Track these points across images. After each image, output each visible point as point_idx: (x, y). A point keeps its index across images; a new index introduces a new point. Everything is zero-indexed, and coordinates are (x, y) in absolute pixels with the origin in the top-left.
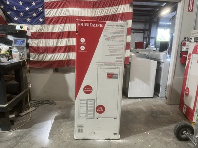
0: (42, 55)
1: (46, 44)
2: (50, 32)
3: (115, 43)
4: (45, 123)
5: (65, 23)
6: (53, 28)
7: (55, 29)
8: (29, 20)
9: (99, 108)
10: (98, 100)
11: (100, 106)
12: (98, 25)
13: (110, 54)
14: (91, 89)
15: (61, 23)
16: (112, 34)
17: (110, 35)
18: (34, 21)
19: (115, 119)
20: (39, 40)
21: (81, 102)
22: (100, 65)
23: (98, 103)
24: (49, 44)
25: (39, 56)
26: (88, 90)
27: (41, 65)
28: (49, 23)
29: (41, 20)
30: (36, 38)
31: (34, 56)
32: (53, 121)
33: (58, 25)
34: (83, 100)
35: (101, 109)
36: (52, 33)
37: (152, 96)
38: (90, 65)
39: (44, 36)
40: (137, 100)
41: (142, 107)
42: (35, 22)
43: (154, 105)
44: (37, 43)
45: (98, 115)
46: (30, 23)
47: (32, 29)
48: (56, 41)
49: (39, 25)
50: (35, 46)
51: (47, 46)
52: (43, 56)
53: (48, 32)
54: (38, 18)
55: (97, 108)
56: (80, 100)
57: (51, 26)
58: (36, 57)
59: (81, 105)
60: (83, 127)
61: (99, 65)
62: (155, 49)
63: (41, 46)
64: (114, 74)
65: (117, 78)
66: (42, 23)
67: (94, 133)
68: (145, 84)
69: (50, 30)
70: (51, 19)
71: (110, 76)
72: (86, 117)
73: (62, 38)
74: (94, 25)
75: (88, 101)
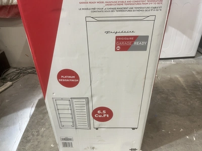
9: (99, 112)
10: (95, 99)
11: (101, 109)
14: (77, 77)
19: (133, 129)
21: (59, 102)
22: (94, 10)
23: (95, 104)
26: (69, 78)
34: (62, 99)
35: (103, 114)
37: (193, 55)
38: (63, 15)
40: (168, 63)
43: (198, 73)
45: (97, 123)
55: (95, 112)
56: (55, 100)
60: (70, 139)
61: (88, 13)
64: (135, 38)
67: (93, 148)
68: (185, 37)
71: (125, 43)
72: (74, 125)
75: (74, 100)
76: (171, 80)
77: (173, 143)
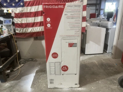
0: (25, 29)
1: (27, 21)
2: (29, 12)
3: (73, 20)
4: (29, 75)
5: (39, 5)
6: (31, 9)
7: (32, 9)
8: (13, 5)
9: (64, 67)
10: (62, 62)
11: (64, 66)
12: (60, 7)
13: (70, 29)
15: (36, 5)
16: (71, 13)
17: (69, 14)
19: (75, 74)
20: (22, 18)
21: (51, 64)
22: (63, 37)
23: (62, 64)
24: (29, 21)
25: (23, 30)
27: (25, 36)
28: (28, 6)
29: (22, 4)
30: (20, 17)
31: (20, 30)
32: (35, 74)
33: (34, 7)
35: (65, 68)
36: (31, 13)
37: (102, 53)
38: (55, 38)
39: (25, 15)
40: (91, 56)
41: (95, 61)
42: (18, 6)
43: (104, 60)
44: (20, 20)
45: (63, 72)
46: (15, 7)
47: (16, 11)
48: (33, 18)
49: (21, 8)
50: (20, 23)
51: (28, 22)
52: (26, 29)
53: (27, 13)
54: (19, 3)
55: (62, 67)
57: (29, 8)
58: (21, 31)
59: (51, 66)
60: (53, 80)
61: (62, 38)
62: (104, 17)
63: (23, 22)
64: (74, 44)
65: (76, 46)
66: (23, 6)
67: (61, 84)
68: (97, 45)
69: (28, 11)
70: (28, 2)
71: (71, 45)
72: (55, 74)
73: (37, 16)
74: (56, 7)
75: (56, 63)
76: (92, 63)
77: (92, 83)
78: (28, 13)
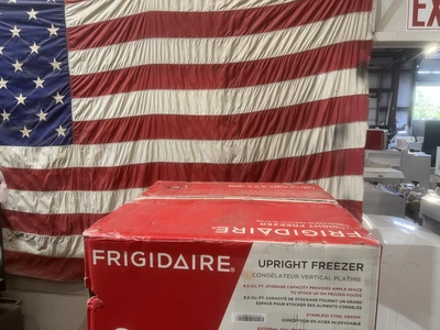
0: (66, 239)
1: (77, 207)
2: (88, 169)
5: (137, 138)
6: (98, 157)
7: (105, 156)
8: (26, 132)
12: (206, 262)
15: (123, 139)
18: (41, 137)
20: (57, 194)
24: (87, 206)
25: (56, 243)
28: (87, 141)
29: (61, 131)
30: (46, 189)
31: (42, 243)
33: (113, 147)
36: (97, 172)
39: (71, 182)
42: (44, 139)
44: (49, 202)
46: (32, 142)
47: (35, 160)
48: (108, 195)
49: (55, 149)
50: (45, 211)
51: (82, 210)
52: (70, 243)
53: (82, 169)
54: (53, 127)
57: (93, 149)
58: (50, 246)
63: (61, 210)
66: (66, 141)
69: (89, 163)
70: (91, 127)
73: (127, 187)
74: (181, 264)
78: (84, 171)
